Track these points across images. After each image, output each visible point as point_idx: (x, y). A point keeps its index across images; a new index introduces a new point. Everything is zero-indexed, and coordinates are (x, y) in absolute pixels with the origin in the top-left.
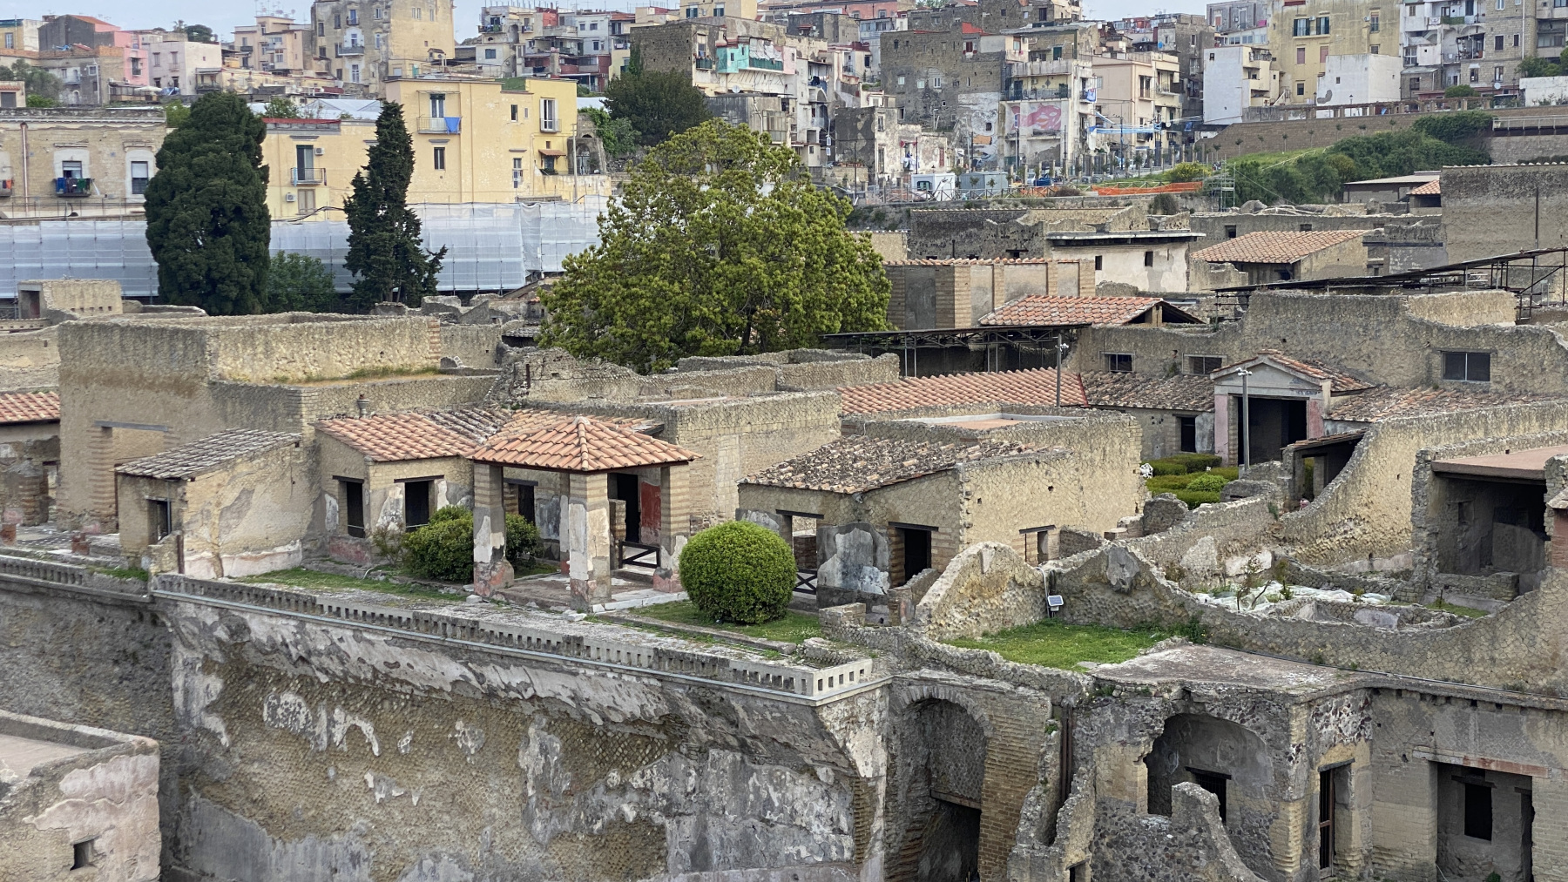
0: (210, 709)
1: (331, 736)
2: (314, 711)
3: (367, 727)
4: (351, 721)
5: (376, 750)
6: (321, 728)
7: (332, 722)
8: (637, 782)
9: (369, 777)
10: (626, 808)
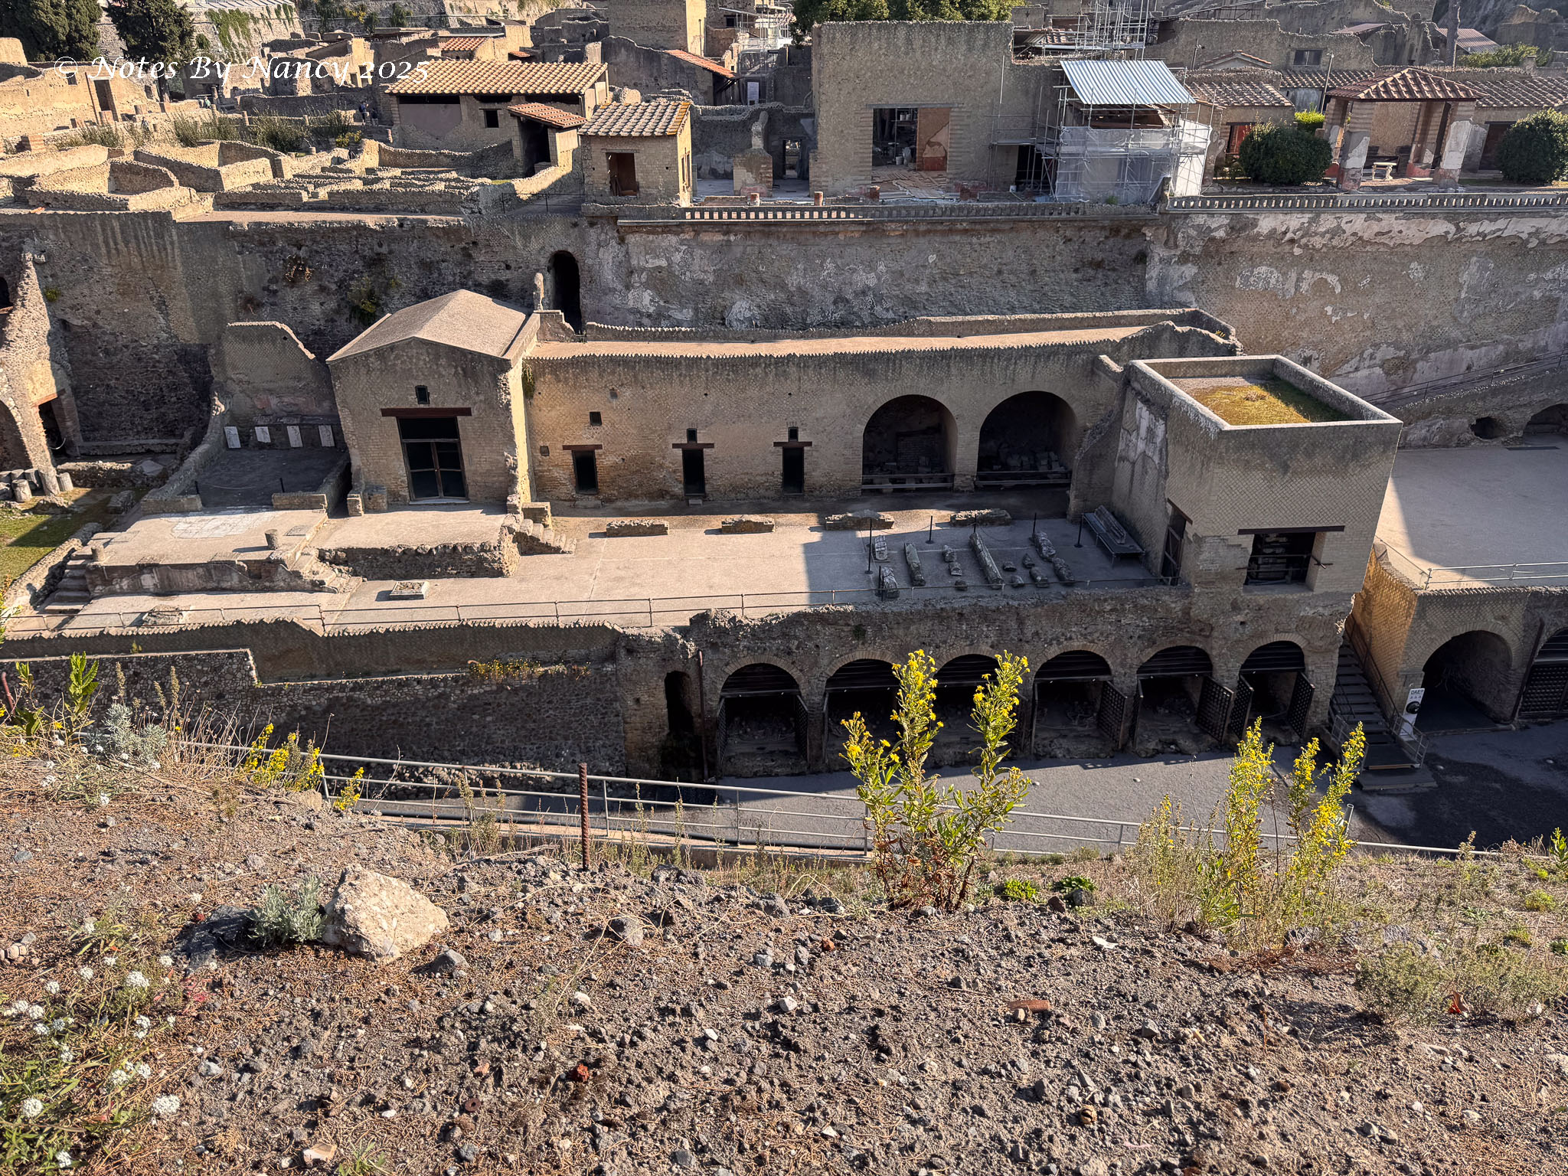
0: (1181, 288)
1: (1297, 287)
2: (1284, 274)
3: (1332, 279)
4: (1318, 275)
5: (1338, 290)
6: (1290, 286)
7: (1299, 279)
8: (1549, 275)
9: (1329, 309)
10: (1536, 293)
